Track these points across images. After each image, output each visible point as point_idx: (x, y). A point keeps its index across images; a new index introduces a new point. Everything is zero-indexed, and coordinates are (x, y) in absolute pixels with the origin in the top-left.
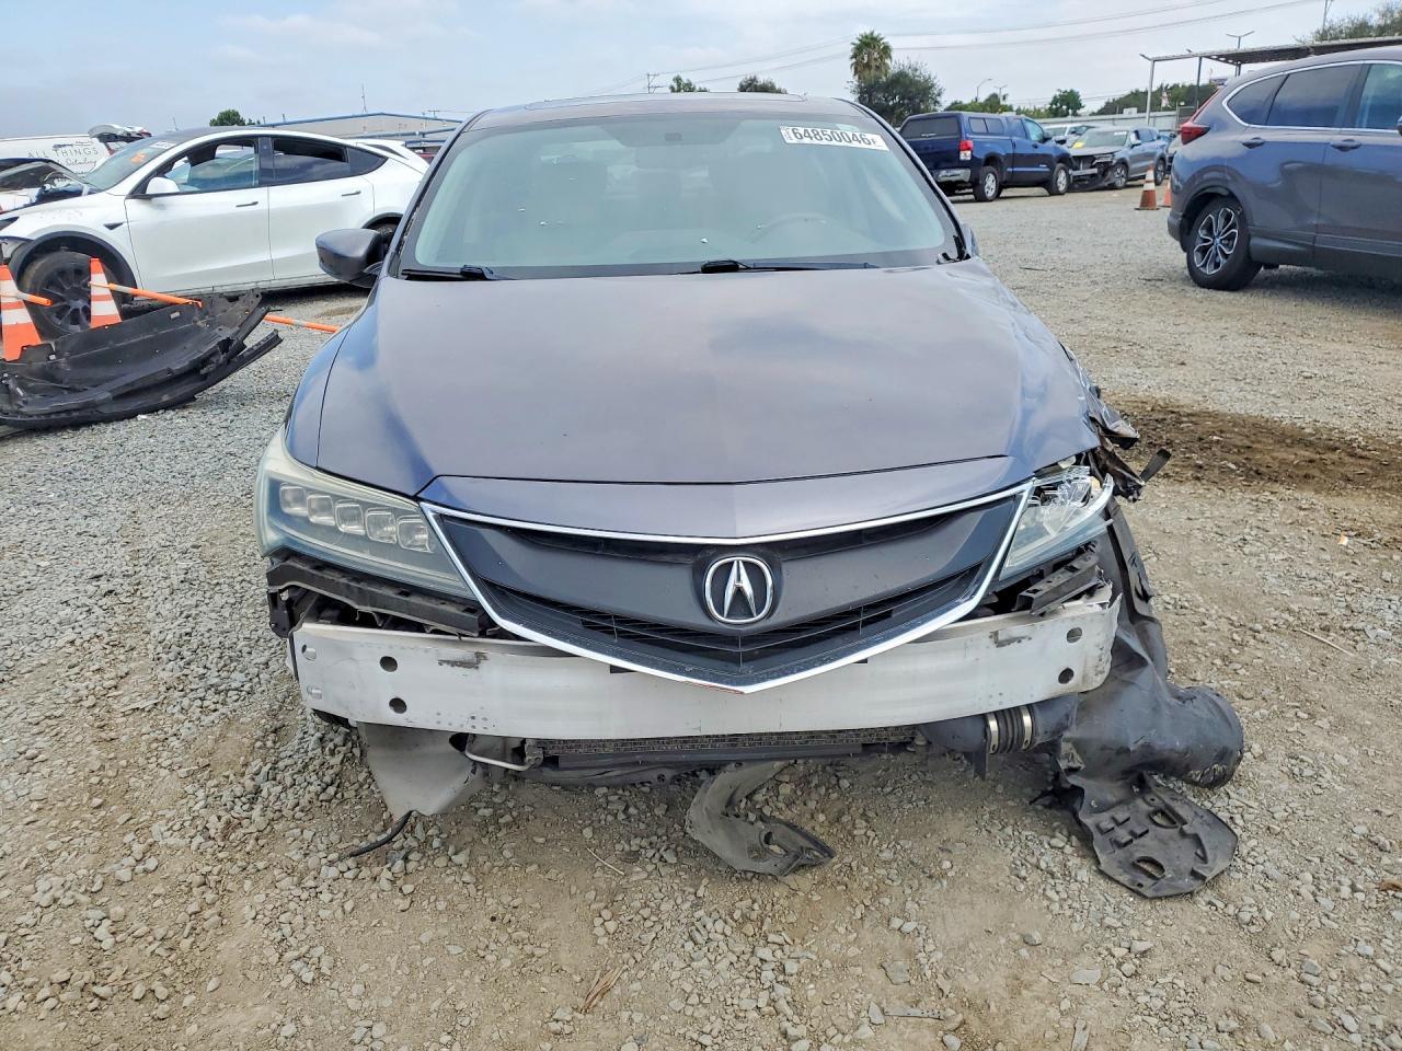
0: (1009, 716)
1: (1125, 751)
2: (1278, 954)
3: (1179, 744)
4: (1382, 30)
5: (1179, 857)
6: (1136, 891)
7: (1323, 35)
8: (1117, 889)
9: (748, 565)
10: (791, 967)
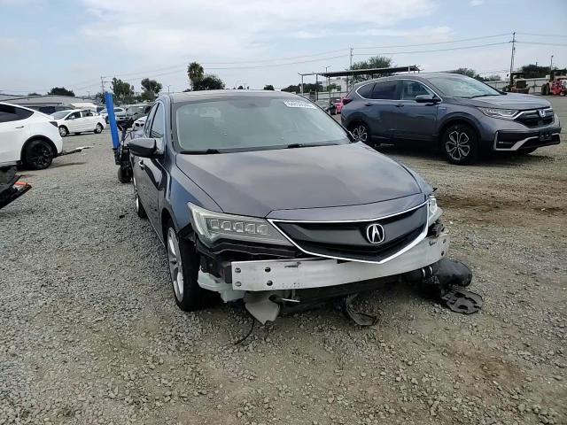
0: (427, 268)
1: (449, 277)
2: (506, 321)
3: (460, 274)
4: (371, 66)
5: (469, 304)
6: (464, 313)
7: (352, 68)
8: (458, 314)
9: (378, 227)
10: (392, 346)
